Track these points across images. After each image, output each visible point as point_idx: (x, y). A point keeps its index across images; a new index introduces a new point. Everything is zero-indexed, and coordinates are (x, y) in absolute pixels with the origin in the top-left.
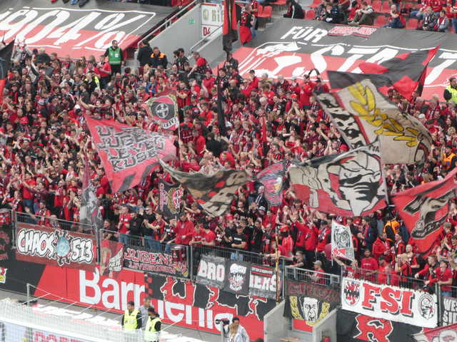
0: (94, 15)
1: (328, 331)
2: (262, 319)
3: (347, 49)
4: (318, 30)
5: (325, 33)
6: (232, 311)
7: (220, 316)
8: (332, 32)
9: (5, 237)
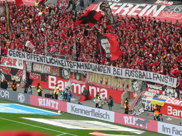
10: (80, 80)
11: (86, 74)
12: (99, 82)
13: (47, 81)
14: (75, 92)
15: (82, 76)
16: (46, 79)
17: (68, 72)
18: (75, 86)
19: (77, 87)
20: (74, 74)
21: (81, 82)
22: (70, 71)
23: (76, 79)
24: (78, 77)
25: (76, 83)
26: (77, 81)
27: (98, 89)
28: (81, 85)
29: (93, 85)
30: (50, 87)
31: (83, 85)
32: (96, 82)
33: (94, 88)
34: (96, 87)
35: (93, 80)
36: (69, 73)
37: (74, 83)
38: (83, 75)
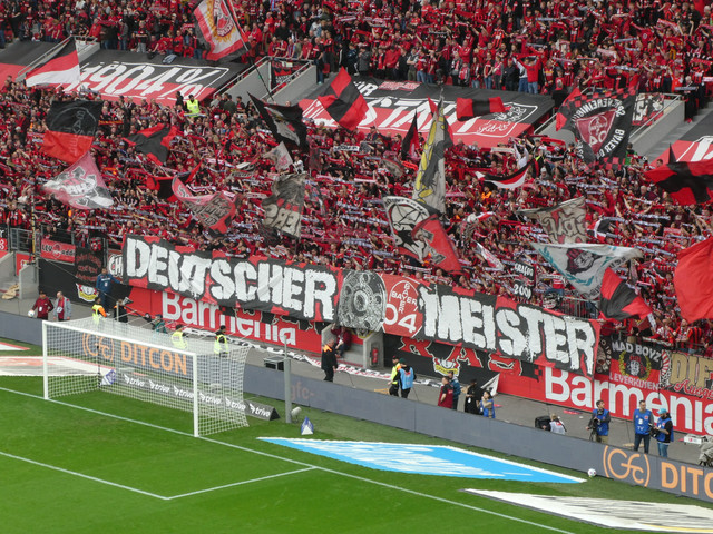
0: (175, 70)
1: (375, 343)
2: (320, 333)
3: (394, 101)
4: (370, 85)
5: (375, 87)
6: (295, 327)
7: (284, 331)
8: (382, 86)
9: (97, 261)
10: (641, 375)
11: (660, 359)
12: (701, 383)
13: (540, 378)
14: (626, 411)
15: (648, 364)
16: (536, 372)
17: (605, 351)
18: (627, 393)
19: (633, 398)
20: (622, 357)
21: (644, 382)
22: (611, 348)
23: (628, 371)
24: (635, 368)
25: (629, 386)
26: (631, 380)
27: (699, 404)
28: (646, 392)
29: (681, 394)
30: (550, 395)
31: (652, 391)
32: (692, 382)
33: (685, 401)
34: (693, 398)
35: (682, 377)
36: (606, 354)
37: (623, 384)
38: (652, 361)
